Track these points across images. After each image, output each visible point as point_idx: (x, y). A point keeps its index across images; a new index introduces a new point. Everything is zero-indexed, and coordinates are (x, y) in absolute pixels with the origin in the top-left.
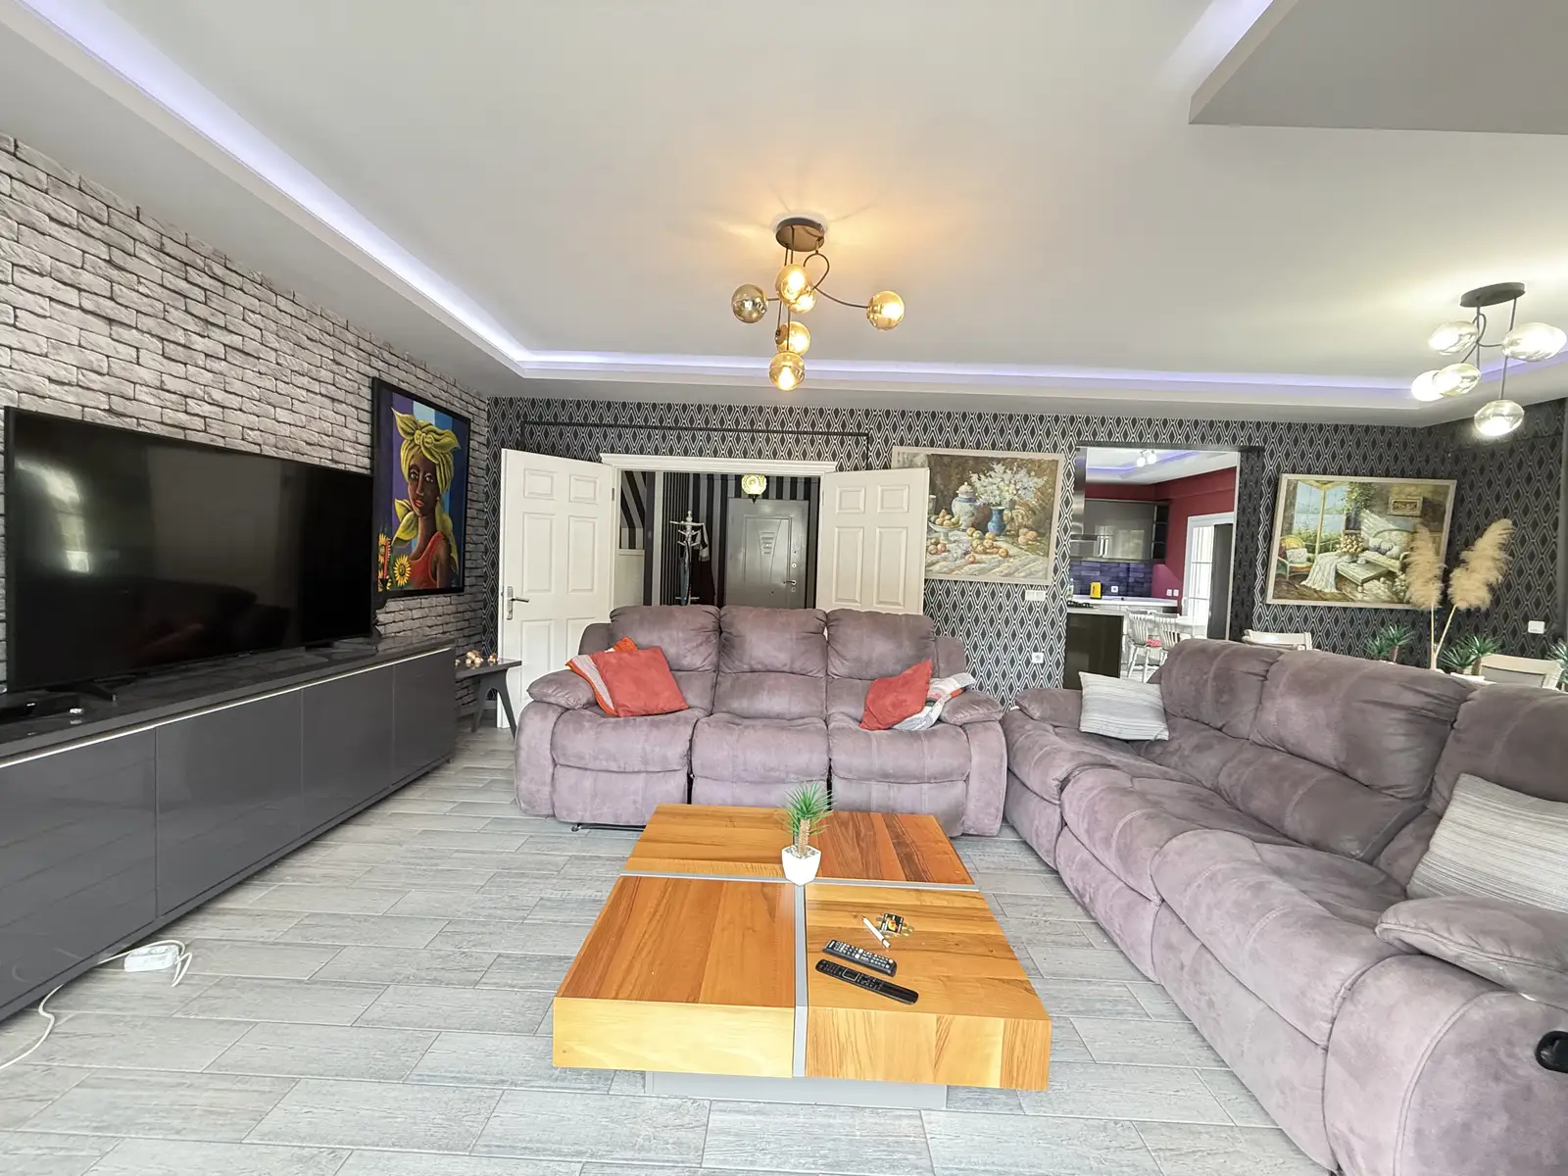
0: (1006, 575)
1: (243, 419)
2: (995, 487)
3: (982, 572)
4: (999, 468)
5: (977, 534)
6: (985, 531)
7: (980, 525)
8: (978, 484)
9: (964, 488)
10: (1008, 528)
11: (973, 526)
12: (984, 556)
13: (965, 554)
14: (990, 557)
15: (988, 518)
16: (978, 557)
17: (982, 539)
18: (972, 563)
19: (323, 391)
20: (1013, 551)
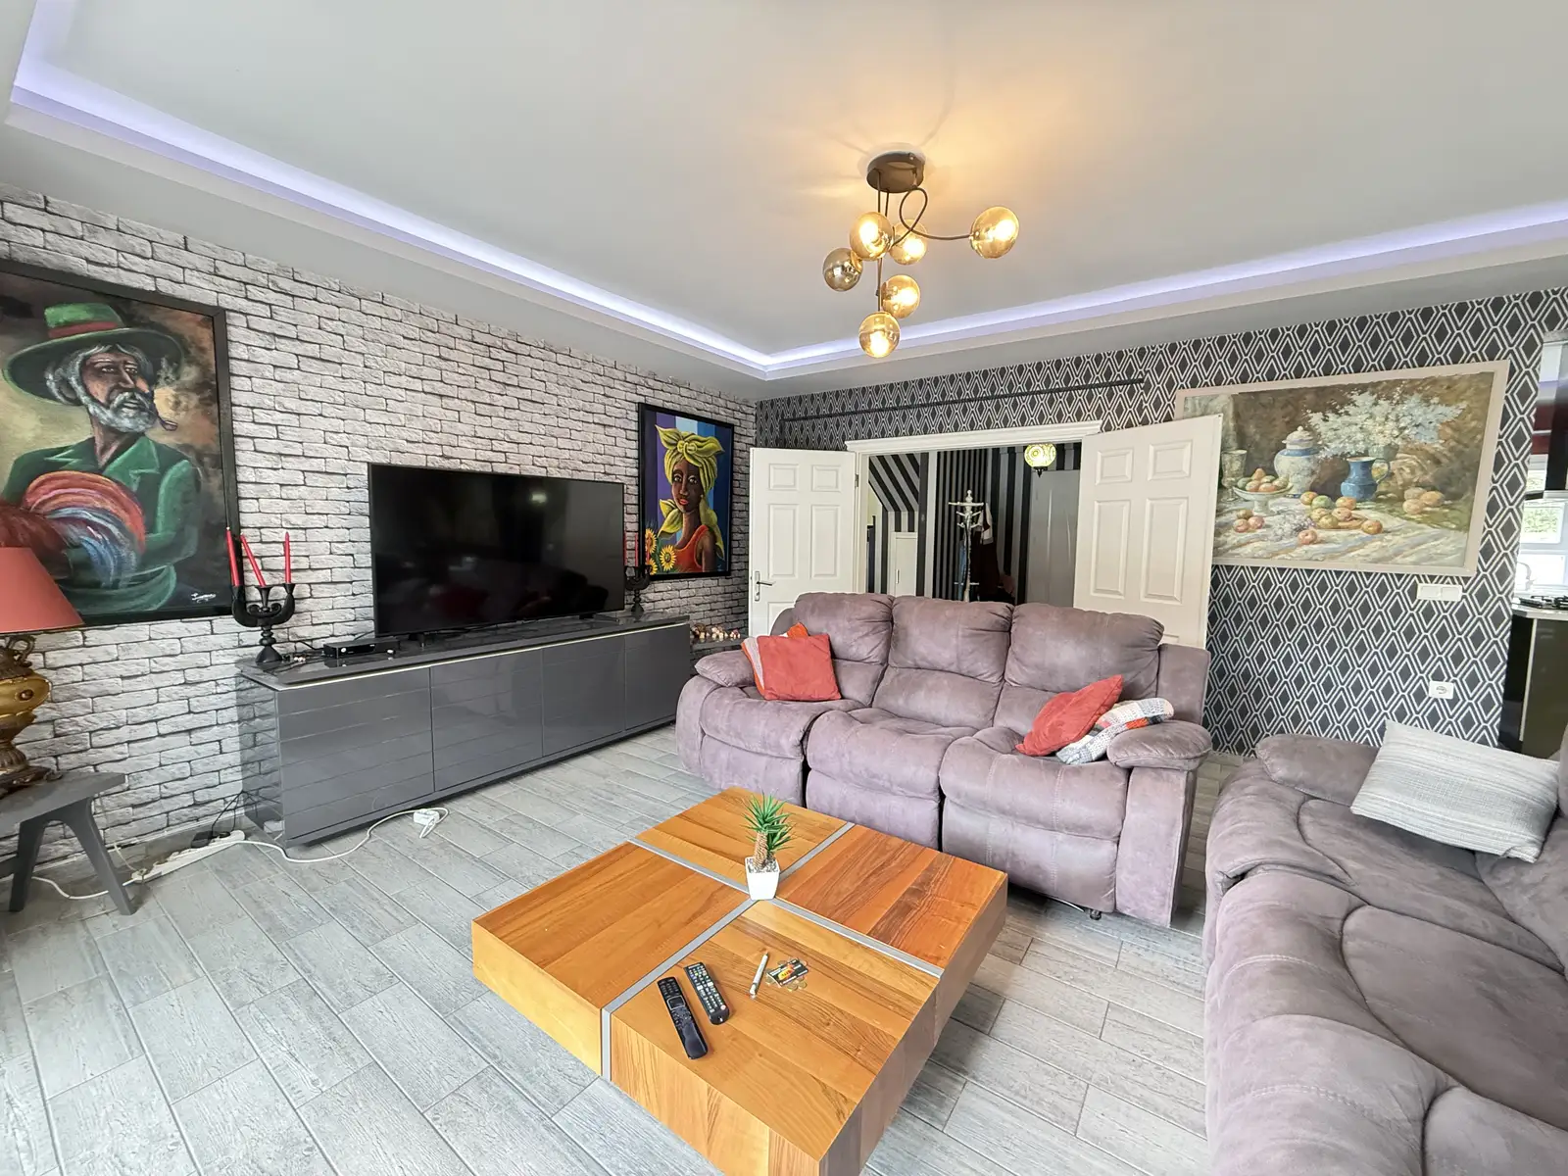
0: (1376, 561)
1: (533, 450)
2: (1354, 428)
3: (1332, 555)
4: (1363, 400)
5: (1320, 500)
6: (1334, 495)
7: (1327, 485)
8: (1322, 428)
9: (1299, 434)
10: (1382, 488)
11: (1312, 489)
12: (1333, 533)
13: (1300, 529)
14: (1342, 533)
15: (1343, 474)
16: (1322, 534)
17: (1329, 507)
18: (1312, 542)
19: (596, 421)
20: (1391, 522)
